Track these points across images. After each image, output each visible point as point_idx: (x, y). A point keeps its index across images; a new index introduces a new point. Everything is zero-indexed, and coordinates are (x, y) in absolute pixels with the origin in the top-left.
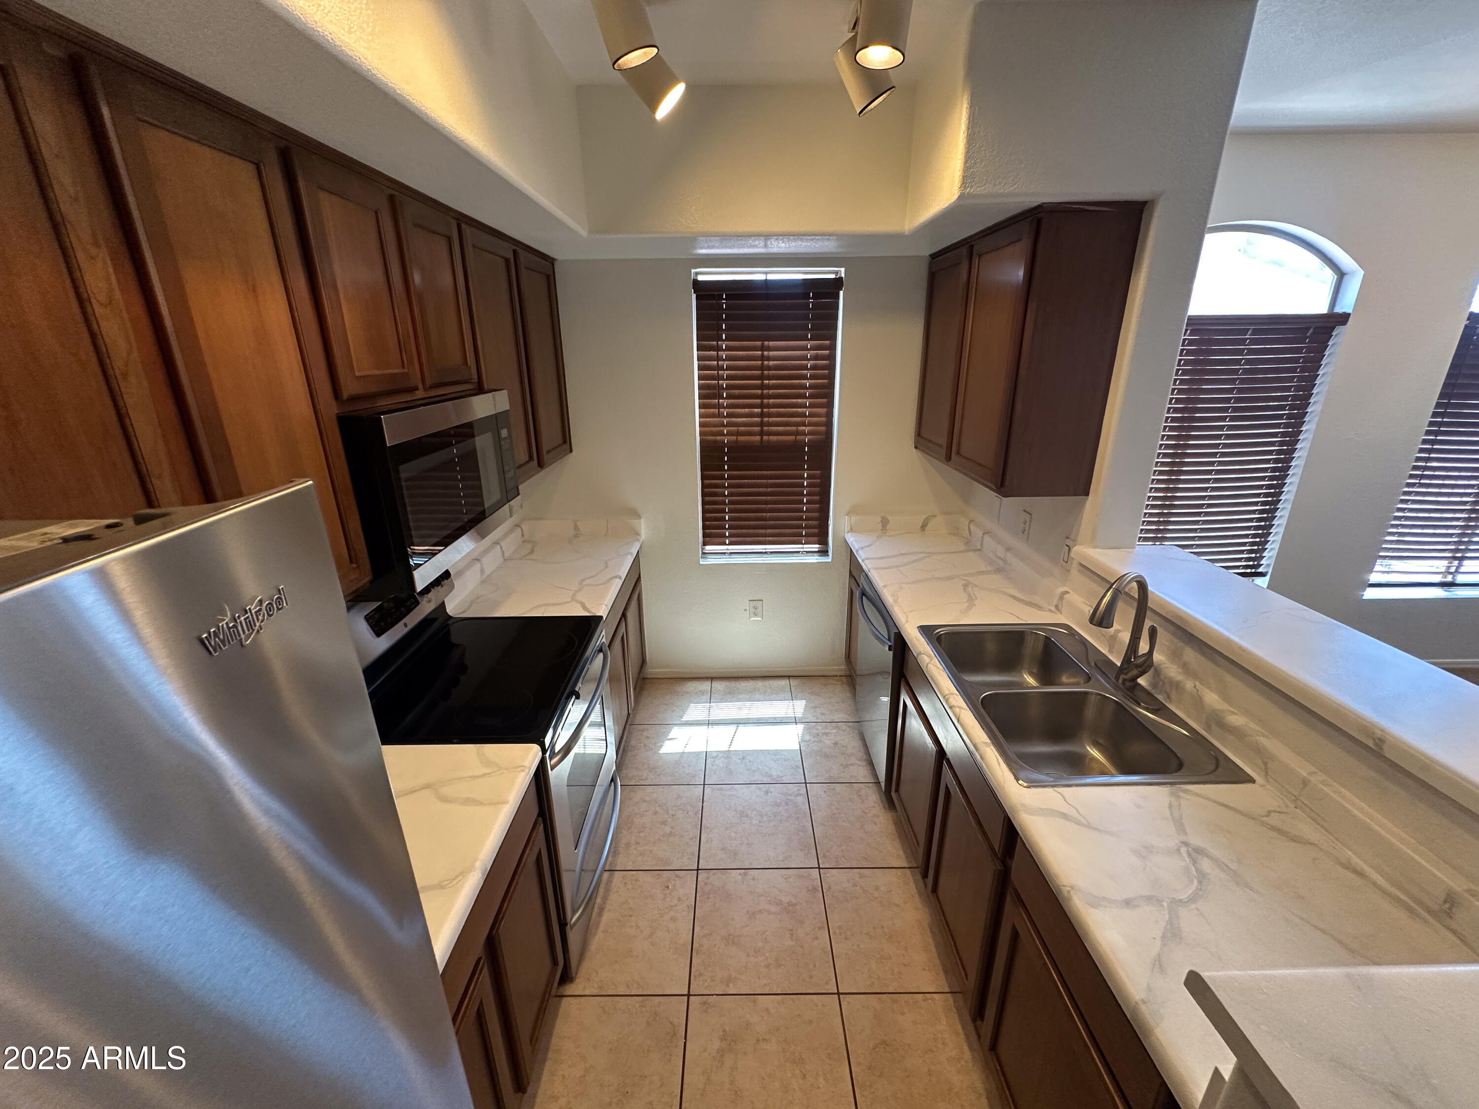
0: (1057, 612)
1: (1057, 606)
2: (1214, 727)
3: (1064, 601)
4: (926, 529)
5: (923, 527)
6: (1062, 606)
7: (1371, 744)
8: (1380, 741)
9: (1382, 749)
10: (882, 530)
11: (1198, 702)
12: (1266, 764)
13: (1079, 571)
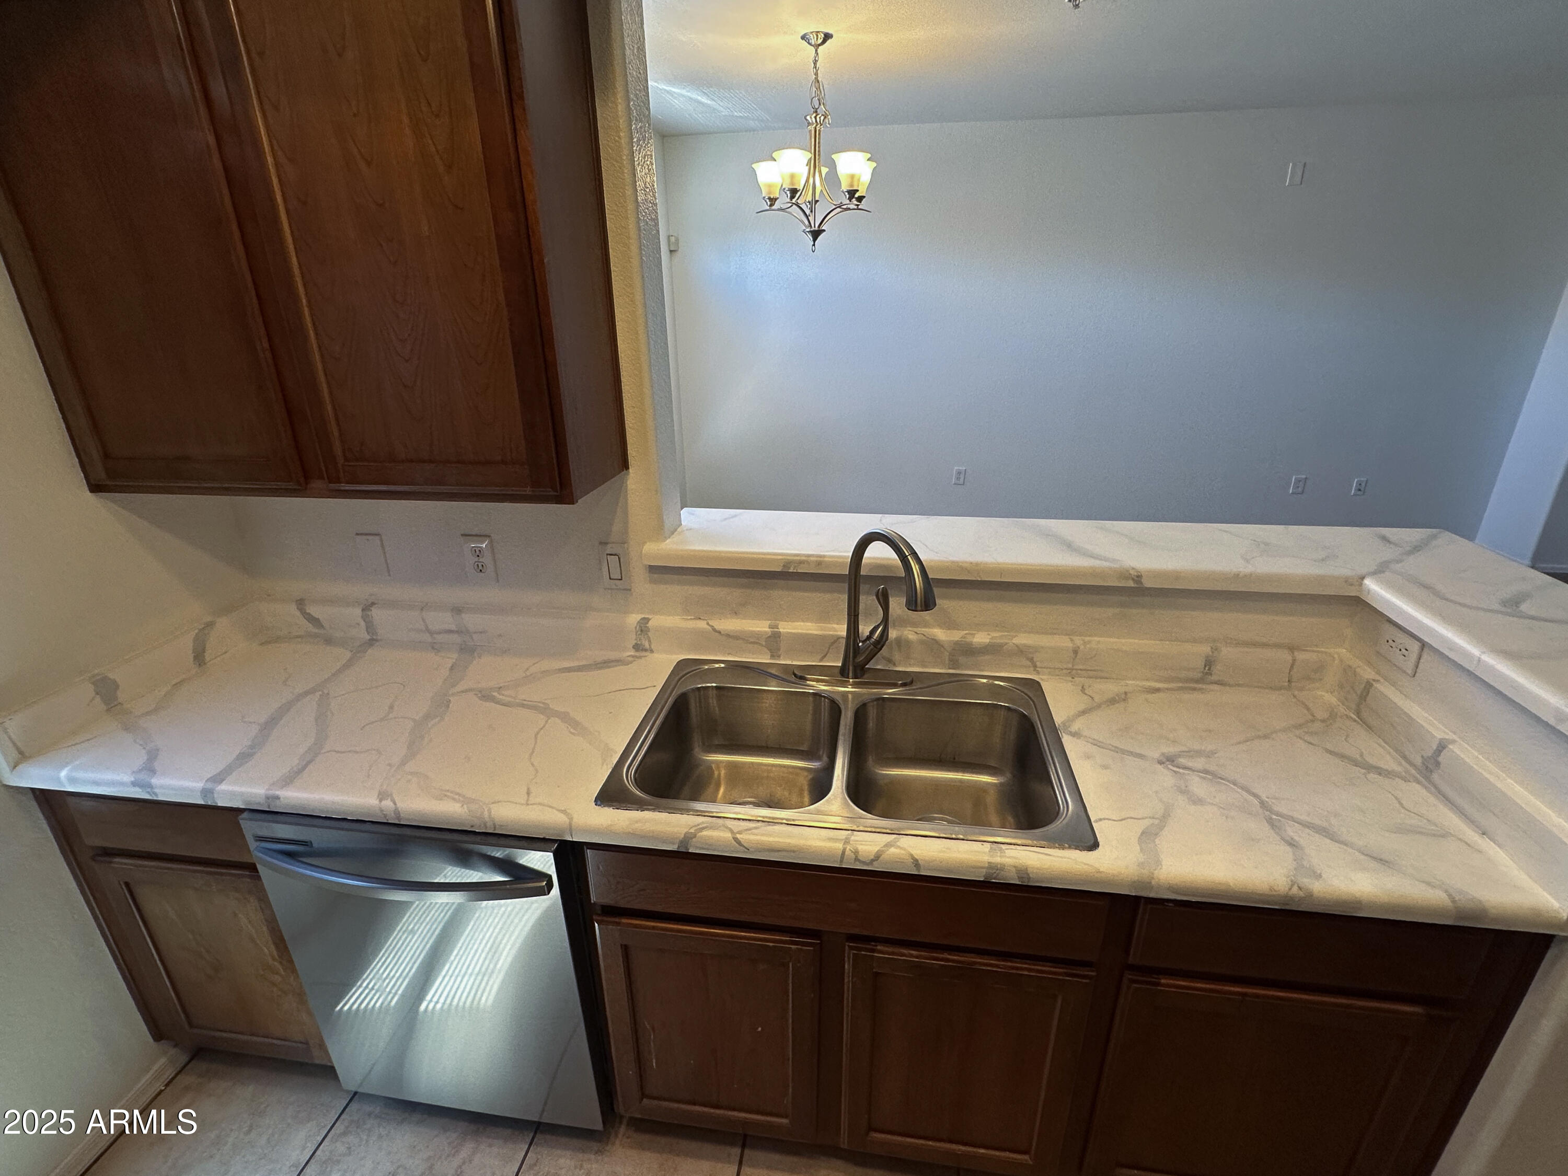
0: (644, 654)
1: (637, 647)
2: (962, 660)
3: (650, 634)
4: (207, 658)
5: (199, 657)
6: (650, 641)
7: (1131, 584)
8: (1138, 578)
9: (1141, 583)
10: (108, 710)
11: (933, 645)
12: (1031, 660)
13: (652, 581)
